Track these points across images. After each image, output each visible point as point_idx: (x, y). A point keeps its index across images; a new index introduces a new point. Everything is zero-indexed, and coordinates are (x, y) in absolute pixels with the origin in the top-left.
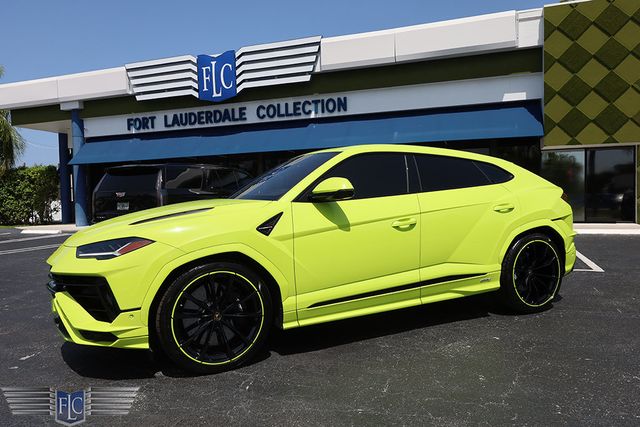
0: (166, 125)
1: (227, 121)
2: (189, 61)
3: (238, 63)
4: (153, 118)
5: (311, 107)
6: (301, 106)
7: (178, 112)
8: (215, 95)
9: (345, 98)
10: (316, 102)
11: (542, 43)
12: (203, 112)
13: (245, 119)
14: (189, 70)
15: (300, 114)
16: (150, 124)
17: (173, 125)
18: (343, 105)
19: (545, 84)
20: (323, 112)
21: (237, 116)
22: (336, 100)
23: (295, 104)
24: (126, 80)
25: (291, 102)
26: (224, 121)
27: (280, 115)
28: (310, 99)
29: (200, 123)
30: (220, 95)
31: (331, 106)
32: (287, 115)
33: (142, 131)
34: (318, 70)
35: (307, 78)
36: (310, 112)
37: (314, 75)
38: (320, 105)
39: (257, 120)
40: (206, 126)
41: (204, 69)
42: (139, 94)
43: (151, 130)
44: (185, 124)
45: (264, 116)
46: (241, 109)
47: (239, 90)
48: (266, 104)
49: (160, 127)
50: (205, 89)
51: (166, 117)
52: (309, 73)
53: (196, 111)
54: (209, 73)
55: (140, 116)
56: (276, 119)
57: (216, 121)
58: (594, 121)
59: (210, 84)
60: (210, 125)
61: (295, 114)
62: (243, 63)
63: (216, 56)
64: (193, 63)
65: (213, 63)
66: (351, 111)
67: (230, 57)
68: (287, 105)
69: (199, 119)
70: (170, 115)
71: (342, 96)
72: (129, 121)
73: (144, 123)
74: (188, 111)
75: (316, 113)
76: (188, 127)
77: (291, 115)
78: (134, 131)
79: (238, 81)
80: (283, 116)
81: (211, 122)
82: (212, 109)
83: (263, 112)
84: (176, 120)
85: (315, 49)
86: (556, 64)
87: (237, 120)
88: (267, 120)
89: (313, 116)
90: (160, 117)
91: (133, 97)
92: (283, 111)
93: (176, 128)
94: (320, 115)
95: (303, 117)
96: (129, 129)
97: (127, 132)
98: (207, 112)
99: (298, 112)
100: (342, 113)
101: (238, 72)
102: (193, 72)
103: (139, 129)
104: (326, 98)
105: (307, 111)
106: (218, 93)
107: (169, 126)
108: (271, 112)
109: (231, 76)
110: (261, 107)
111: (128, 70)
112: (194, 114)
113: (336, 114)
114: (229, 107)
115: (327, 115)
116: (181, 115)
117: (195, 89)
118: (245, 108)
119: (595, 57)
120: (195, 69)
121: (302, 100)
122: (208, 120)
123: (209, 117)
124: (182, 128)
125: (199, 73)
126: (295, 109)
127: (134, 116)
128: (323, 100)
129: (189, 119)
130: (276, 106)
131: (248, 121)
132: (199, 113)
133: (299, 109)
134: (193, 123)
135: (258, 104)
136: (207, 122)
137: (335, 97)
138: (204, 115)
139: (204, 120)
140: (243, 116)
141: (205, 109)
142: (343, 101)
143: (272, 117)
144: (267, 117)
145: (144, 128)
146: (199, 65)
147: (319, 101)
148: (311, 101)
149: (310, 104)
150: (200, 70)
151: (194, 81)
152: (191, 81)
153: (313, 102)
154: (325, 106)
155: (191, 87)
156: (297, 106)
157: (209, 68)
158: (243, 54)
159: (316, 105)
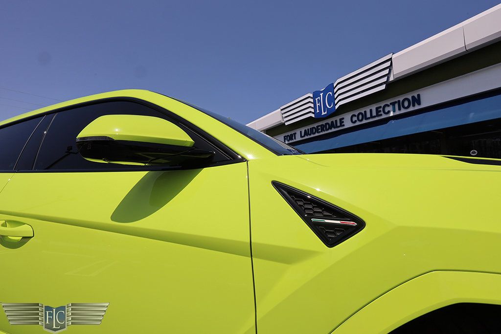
0: (301, 137)
1: (333, 128)
2: (309, 97)
3: (335, 91)
4: (295, 134)
5: (390, 108)
6: (381, 109)
7: (307, 128)
8: (323, 113)
9: (419, 95)
10: (393, 104)
13: (344, 125)
14: (309, 102)
15: (381, 115)
16: (294, 138)
17: (304, 136)
18: (417, 100)
20: (400, 109)
21: (339, 124)
22: (410, 98)
23: (377, 109)
24: (280, 115)
25: (374, 108)
26: (331, 129)
27: (366, 119)
28: (388, 102)
30: (326, 113)
31: (406, 104)
32: (372, 117)
33: (291, 142)
34: (391, 79)
35: (383, 87)
36: (389, 112)
37: (389, 84)
38: (397, 106)
39: (352, 125)
40: (321, 133)
41: (316, 99)
42: (287, 121)
43: (294, 141)
44: (310, 135)
45: (356, 121)
46: (341, 120)
47: (337, 107)
48: (356, 113)
49: (298, 138)
50: (318, 111)
51: (301, 132)
52: (384, 83)
53: (315, 125)
54: (319, 101)
55: (289, 133)
56: (364, 122)
57: (327, 130)
59: (320, 107)
60: (323, 133)
61: (378, 115)
62: (339, 89)
63: (323, 90)
64: (311, 97)
65: (321, 94)
66: (424, 105)
67: (330, 88)
68: (371, 111)
69: (317, 131)
70: (303, 130)
71: (415, 94)
72: (284, 137)
73: (291, 137)
74: (312, 126)
75: (394, 111)
76: (312, 136)
77: (375, 117)
79: (336, 101)
80: (369, 118)
81: (324, 131)
82: (323, 123)
83: (355, 119)
84: (306, 133)
85: (388, 64)
87: (339, 127)
88: (358, 123)
89: (392, 114)
90: (298, 132)
91: (284, 124)
92: (368, 115)
93: (306, 137)
94: (398, 112)
95: (384, 116)
96: (285, 142)
98: (321, 125)
99: (380, 114)
100: (417, 107)
101: (336, 96)
102: (311, 102)
103: (288, 141)
104: (401, 99)
105: (386, 111)
106: (324, 112)
107: (303, 137)
108: (360, 117)
109: (332, 99)
110: (355, 115)
111: (282, 110)
112: (314, 128)
113: (411, 109)
114: (333, 119)
115: (403, 111)
116: (308, 129)
117: (312, 113)
121: (382, 104)
123: (323, 128)
124: (309, 137)
125: (314, 103)
126: (378, 112)
127: (286, 134)
128: (399, 101)
129: (312, 131)
130: (363, 113)
131: (346, 127)
132: (317, 127)
133: (380, 111)
134: (315, 133)
135: (351, 114)
136: (322, 131)
137: (409, 96)
138: (320, 127)
139: (320, 130)
140: (342, 124)
141: (320, 123)
142: (417, 97)
143: (361, 121)
144: (358, 121)
145: (291, 140)
146: (314, 98)
147: (396, 102)
148: (389, 104)
149: (388, 106)
150: (315, 101)
151: (312, 108)
152: (310, 109)
153: (391, 104)
154: (401, 105)
155: (310, 112)
156: (379, 110)
157: (319, 98)
158: (338, 84)
159: (394, 106)
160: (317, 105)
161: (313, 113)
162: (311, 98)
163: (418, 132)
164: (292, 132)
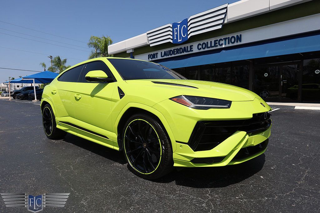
0: (162, 56)
1: (185, 52)
2: (169, 27)
3: (189, 24)
4: (157, 54)
6: (218, 42)
8: (179, 41)
9: (241, 35)
12: (175, 49)
13: (192, 51)
15: (217, 46)
16: (156, 57)
17: (164, 56)
18: (239, 39)
20: (229, 43)
21: (189, 50)
22: (236, 37)
23: (215, 41)
24: (147, 38)
25: (213, 40)
26: (183, 52)
28: (222, 37)
30: (181, 40)
31: (233, 40)
32: (211, 47)
33: (153, 59)
34: (226, 22)
35: (220, 27)
36: (222, 44)
37: (224, 25)
38: (227, 40)
39: (198, 51)
41: (175, 29)
42: (151, 43)
43: (156, 59)
44: (168, 55)
45: (201, 48)
46: (191, 46)
47: (189, 37)
48: (201, 42)
49: (159, 57)
50: (175, 38)
51: (161, 53)
53: (172, 49)
54: (177, 31)
55: (152, 53)
56: (206, 49)
57: (181, 53)
59: (177, 36)
61: (215, 46)
63: (179, 22)
65: (179, 26)
66: (244, 42)
67: (185, 22)
68: (211, 42)
69: (173, 53)
70: (163, 51)
71: (239, 34)
72: (149, 55)
73: (154, 56)
74: (170, 49)
75: (225, 44)
76: (170, 56)
77: (213, 47)
79: (189, 33)
80: (209, 47)
81: (179, 54)
82: (178, 47)
83: (200, 47)
84: (165, 54)
87: (189, 51)
88: (202, 50)
89: (224, 46)
90: (159, 52)
91: (149, 45)
92: (209, 45)
93: (165, 57)
94: (227, 45)
95: (219, 47)
96: (149, 59)
98: (177, 49)
99: (216, 45)
100: (239, 43)
101: (189, 28)
103: (152, 59)
104: (230, 36)
105: (221, 44)
106: (180, 40)
107: (163, 56)
109: (186, 31)
110: (200, 44)
111: (148, 34)
112: (172, 51)
113: (236, 44)
114: (186, 45)
115: (231, 45)
116: (167, 51)
118: (192, 46)
120: (171, 30)
121: (218, 38)
122: (177, 53)
123: (178, 51)
124: (167, 57)
125: (173, 32)
126: (215, 43)
127: (150, 53)
128: (229, 38)
129: (170, 53)
130: (206, 43)
131: (194, 52)
132: (174, 50)
134: (172, 55)
135: (198, 43)
136: (177, 54)
137: (235, 35)
138: (176, 51)
139: (176, 53)
140: (192, 50)
141: (176, 48)
142: (239, 36)
143: (204, 49)
144: (202, 49)
145: (154, 58)
146: (173, 28)
147: (227, 38)
148: (223, 39)
149: (222, 40)
150: (173, 30)
151: (171, 35)
152: (170, 36)
153: (224, 39)
154: (230, 41)
155: (169, 38)
156: (216, 42)
157: (177, 28)
158: (191, 20)
159: (225, 41)
160: (175, 33)
161: (171, 39)
162: (171, 27)
163: (238, 60)
164: (155, 52)
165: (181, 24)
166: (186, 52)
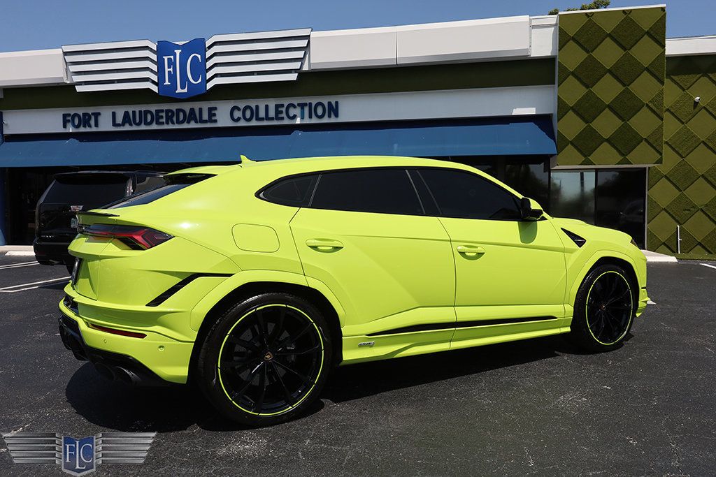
0: (114, 124)
1: (192, 122)
2: (146, 48)
3: (208, 54)
4: (97, 115)
5: (297, 111)
6: (284, 109)
7: (130, 109)
8: (179, 90)
9: (337, 103)
10: (302, 106)
11: (556, 53)
12: (162, 111)
13: (216, 121)
14: (147, 58)
15: (282, 118)
16: (92, 122)
17: (123, 124)
18: (334, 110)
19: (559, 98)
20: (310, 117)
21: (205, 117)
22: (326, 105)
23: (277, 107)
24: (62, 65)
25: (272, 103)
26: (189, 122)
27: (258, 119)
28: (296, 101)
29: (158, 123)
30: (185, 90)
31: (320, 111)
32: (267, 118)
33: (82, 129)
34: (306, 68)
35: (293, 77)
36: (295, 117)
37: (301, 74)
38: (306, 109)
39: (230, 124)
40: (165, 127)
41: (166, 58)
42: (80, 83)
43: (94, 129)
44: (139, 124)
45: (239, 119)
46: (210, 109)
47: (209, 85)
48: (242, 104)
49: (105, 125)
50: (167, 83)
51: (114, 114)
52: (295, 71)
53: (153, 108)
54: (172, 64)
55: (81, 111)
56: (254, 123)
57: (179, 122)
58: (608, 141)
59: (172, 77)
60: (171, 126)
61: (278, 118)
62: (215, 54)
63: (181, 43)
64: (151, 50)
65: (178, 52)
66: (343, 118)
67: (198, 45)
68: (267, 107)
69: (157, 118)
70: (120, 112)
71: (333, 100)
72: (65, 116)
73: (85, 120)
74: (144, 108)
75: (302, 118)
76: (143, 127)
77: (272, 119)
78: (71, 130)
79: (209, 75)
80: (262, 119)
81: (173, 123)
82: (174, 107)
83: (237, 114)
85: (303, 43)
86: (571, 76)
87: (206, 122)
88: (242, 123)
89: (298, 121)
90: (106, 112)
91: (72, 87)
92: (262, 114)
93: (127, 128)
94: (307, 121)
95: (286, 122)
96: (65, 126)
97: (62, 130)
98: (168, 111)
99: (280, 116)
100: (333, 120)
101: (209, 64)
102: (152, 61)
103: (78, 127)
104: (314, 101)
105: (291, 115)
106: (182, 88)
107: (119, 125)
108: (248, 114)
109: (200, 69)
110: (237, 108)
111: (65, 54)
112: (150, 112)
113: (326, 120)
114: (196, 106)
115: (314, 121)
116: (134, 112)
117: (153, 82)
118: (215, 109)
119: (610, 71)
120: (154, 57)
121: (286, 102)
122: (169, 120)
123: (170, 116)
124: (135, 128)
125: (160, 63)
126: (278, 112)
127: (72, 111)
128: (310, 104)
129: (144, 117)
130: (254, 108)
131: (219, 125)
132: (158, 111)
133: (282, 112)
134: (150, 123)
135: (231, 104)
136: (167, 123)
137: (325, 100)
138: (164, 114)
139: (164, 120)
140: (213, 118)
141: (165, 107)
142: (334, 106)
143: (249, 120)
144: (242, 120)
145: (84, 126)
146: (159, 53)
147: (306, 104)
148: (296, 104)
149: (295, 107)
150: (161, 60)
151: (153, 72)
152: (148, 72)
153: (299, 105)
154: (313, 111)
155: (148, 79)
156: (280, 109)
157: (172, 57)
158: (215, 44)
159: (302, 109)
160: (167, 70)
161: (155, 83)
165: (187, 49)
166: (196, 122)
